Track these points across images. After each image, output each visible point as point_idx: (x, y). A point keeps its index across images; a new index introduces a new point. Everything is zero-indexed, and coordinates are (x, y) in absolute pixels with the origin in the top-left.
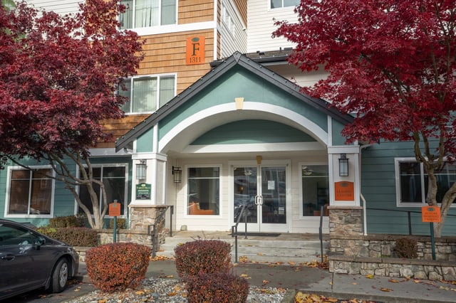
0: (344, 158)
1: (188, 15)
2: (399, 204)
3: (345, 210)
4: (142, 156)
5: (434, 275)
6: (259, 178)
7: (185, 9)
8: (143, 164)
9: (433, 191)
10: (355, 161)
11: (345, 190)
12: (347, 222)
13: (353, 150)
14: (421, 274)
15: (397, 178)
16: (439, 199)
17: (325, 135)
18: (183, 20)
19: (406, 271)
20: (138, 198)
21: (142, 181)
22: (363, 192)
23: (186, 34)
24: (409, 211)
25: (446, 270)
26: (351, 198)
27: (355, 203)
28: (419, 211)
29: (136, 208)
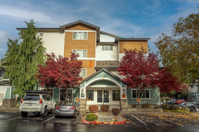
0: (124, 90)
1: (89, 56)
2: (132, 98)
3: (124, 100)
4: (82, 88)
5: (139, 110)
6: (103, 92)
7: (89, 55)
8: (83, 90)
9: (139, 96)
10: (126, 90)
11: (124, 96)
12: (124, 102)
13: (125, 88)
14: (137, 110)
15: (132, 93)
16: (140, 97)
17: (120, 85)
18: (88, 57)
19: (135, 110)
20: (81, 97)
21: (82, 94)
22: (127, 96)
23: (89, 60)
24: (134, 100)
25: (141, 109)
26: (125, 97)
27: (126, 98)
28: (136, 100)
29: (81, 99)
